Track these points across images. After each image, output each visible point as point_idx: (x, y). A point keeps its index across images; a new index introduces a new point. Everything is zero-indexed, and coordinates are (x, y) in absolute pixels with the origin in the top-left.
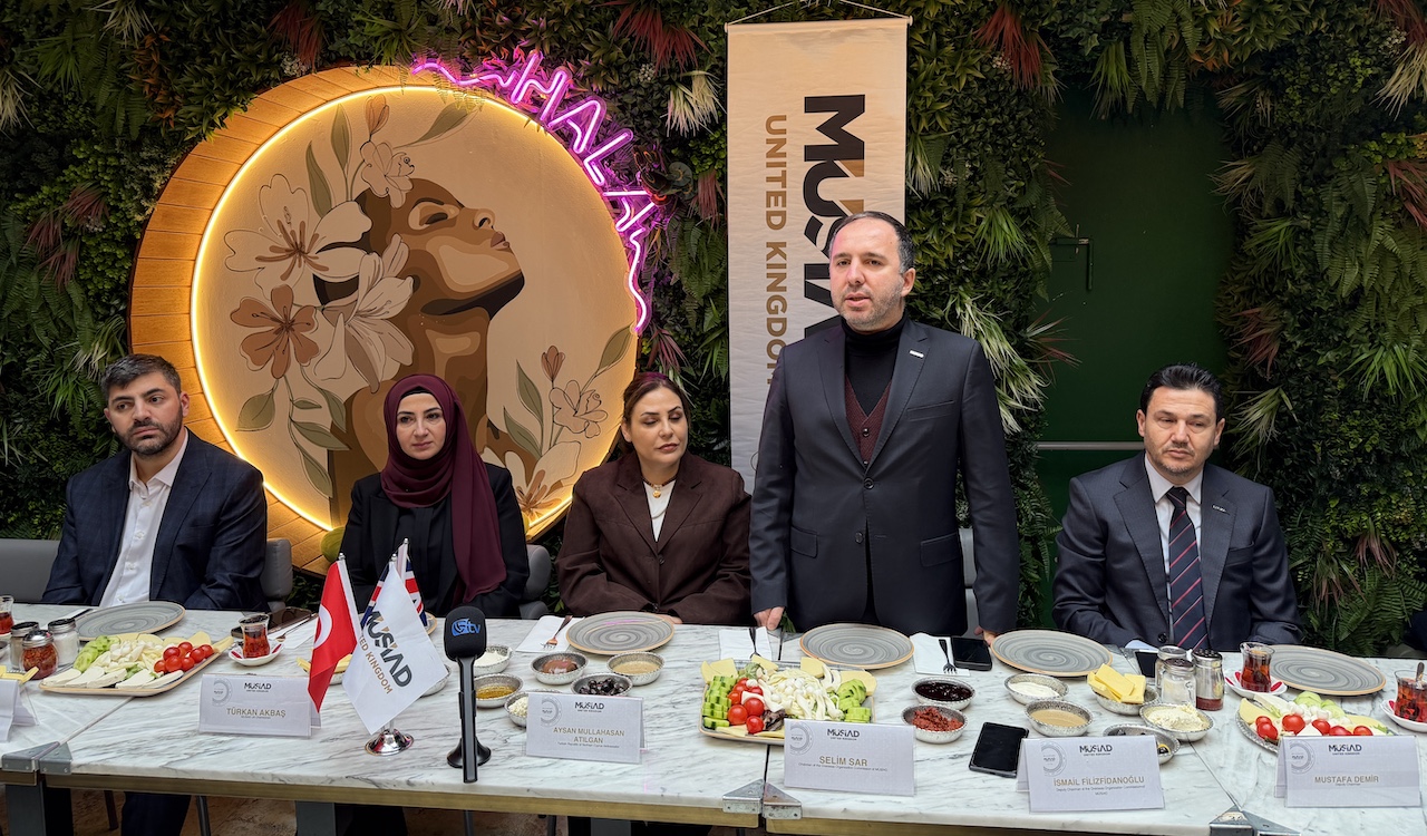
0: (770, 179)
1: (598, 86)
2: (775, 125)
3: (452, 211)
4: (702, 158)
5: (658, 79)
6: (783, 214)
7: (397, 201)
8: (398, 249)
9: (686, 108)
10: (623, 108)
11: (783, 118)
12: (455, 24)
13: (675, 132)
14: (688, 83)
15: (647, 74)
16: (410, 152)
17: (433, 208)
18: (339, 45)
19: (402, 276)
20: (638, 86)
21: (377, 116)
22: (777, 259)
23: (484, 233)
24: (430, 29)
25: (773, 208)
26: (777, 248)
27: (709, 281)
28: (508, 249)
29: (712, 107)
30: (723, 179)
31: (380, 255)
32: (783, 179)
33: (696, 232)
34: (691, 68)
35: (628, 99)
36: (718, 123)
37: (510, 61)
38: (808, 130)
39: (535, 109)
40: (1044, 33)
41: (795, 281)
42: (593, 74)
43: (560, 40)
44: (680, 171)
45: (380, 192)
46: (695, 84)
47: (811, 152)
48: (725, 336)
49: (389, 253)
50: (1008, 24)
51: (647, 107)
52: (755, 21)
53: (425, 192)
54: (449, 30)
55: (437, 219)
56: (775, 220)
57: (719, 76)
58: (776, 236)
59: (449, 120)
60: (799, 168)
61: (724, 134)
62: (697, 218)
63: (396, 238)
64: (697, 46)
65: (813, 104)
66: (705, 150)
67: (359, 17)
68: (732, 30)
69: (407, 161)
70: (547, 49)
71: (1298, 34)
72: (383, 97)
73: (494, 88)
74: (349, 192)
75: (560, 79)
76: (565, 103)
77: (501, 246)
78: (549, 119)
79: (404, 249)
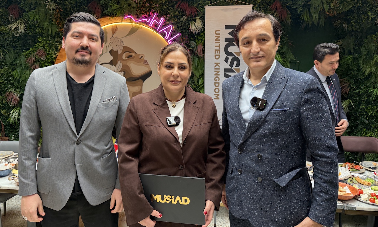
0: (216, 46)
1: (172, 22)
2: (217, 32)
3: (133, 55)
4: (199, 40)
5: (187, 19)
6: (219, 55)
7: (120, 52)
8: (120, 65)
9: (194, 27)
10: (178, 27)
11: (219, 31)
12: (135, 6)
13: (192, 33)
14: (195, 21)
15: (184, 18)
16: (123, 39)
17: (129, 54)
18: (106, 12)
19: (121, 71)
20: (182, 21)
21: (115, 30)
22: (217, 67)
23: (141, 60)
24: (129, 7)
25: (216, 54)
26: (217, 64)
27: (200, 72)
28: (148, 64)
29: (201, 27)
30: (204, 45)
31: (115, 66)
32: (219, 46)
33: (197, 59)
34: (195, 16)
35: (179, 25)
36: (203, 31)
37: (149, 15)
38: (226, 34)
39: (155, 28)
40: (288, 7)
41: (222, 73)
42: (170, 19)
43: (162, 10)
44: (193, 43)
45: (115, 50)
46: (197, 21)
47: (226, 39)
48: (204, 86)
49: (117, 65)
50: (278, 4)
51: (185, 27)
52: (213, 5)
53: (127, 50)
54: (134, 8)
55: (130, 57)
56: (217, 57)
57: (203, 19)
58: (217, 61)
59: (133, 31)
60: (223, 44)
61: (204, 33)
62: (197, 55)
63: (119, 62)
64: (197, 11)
65: (227, 27)
66: (199, 38)
67: (111, 4)
68: (207, 8)
69: (122, 42)
70: (159, 12)
71: (354, 7)
72: (116, 25)
73: (145, 22)
74: (107, 50)
75: (162, 20)
76: (163, 26)
77: (146, 63)
78: (159, 30)
79: (121, 64)
